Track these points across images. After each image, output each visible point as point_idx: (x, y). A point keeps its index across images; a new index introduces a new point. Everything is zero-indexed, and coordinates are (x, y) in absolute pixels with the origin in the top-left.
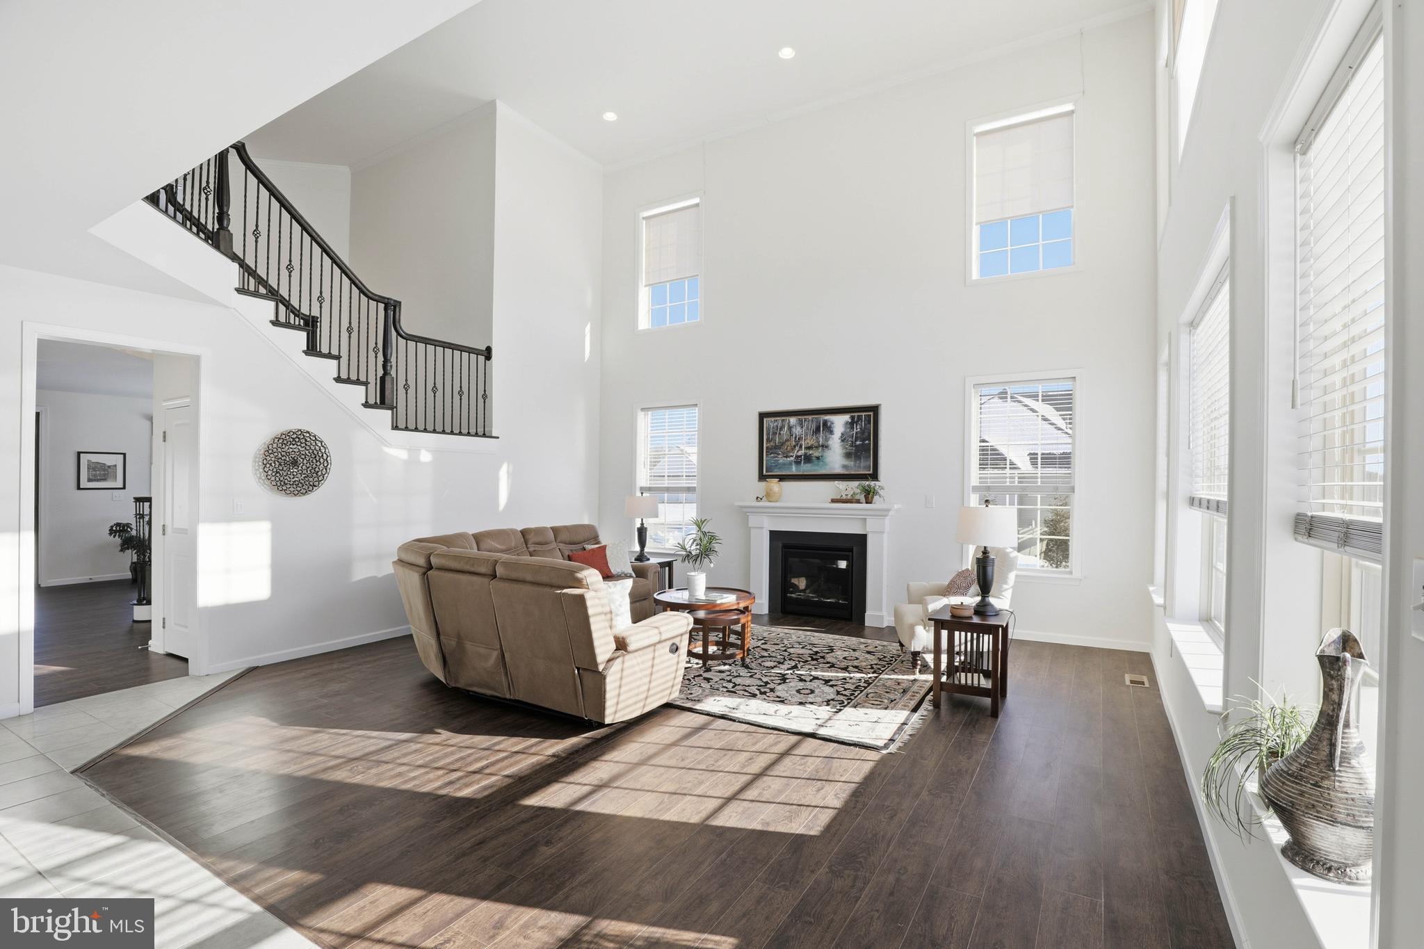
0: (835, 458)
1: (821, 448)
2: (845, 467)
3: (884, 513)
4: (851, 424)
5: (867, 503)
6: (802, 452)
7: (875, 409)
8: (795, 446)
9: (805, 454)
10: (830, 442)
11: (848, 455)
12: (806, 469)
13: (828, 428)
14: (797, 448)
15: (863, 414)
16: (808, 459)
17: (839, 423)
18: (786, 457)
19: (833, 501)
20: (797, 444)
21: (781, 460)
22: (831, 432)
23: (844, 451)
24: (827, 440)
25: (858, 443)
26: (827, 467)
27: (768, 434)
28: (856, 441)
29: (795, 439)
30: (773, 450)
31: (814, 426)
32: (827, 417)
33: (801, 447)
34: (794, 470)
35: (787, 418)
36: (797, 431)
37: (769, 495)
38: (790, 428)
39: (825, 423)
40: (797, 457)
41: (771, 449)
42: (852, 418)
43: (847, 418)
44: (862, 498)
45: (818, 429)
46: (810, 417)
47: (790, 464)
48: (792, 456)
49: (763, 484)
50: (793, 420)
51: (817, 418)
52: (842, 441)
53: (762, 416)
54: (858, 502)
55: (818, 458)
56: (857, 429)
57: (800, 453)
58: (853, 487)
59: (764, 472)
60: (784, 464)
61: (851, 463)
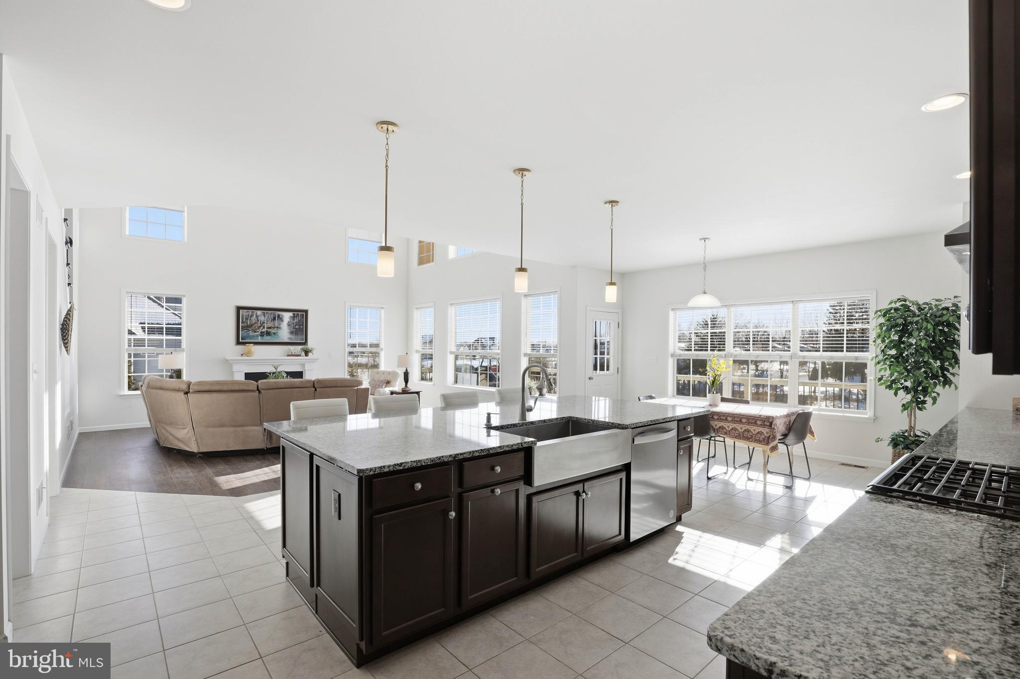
0: (284, 334)
1: (276, 329)
2: (290, 339)
3: (314, 361)
4: (294, 317)
5: (306, 356)
6: (265, 330)
7: (306, 312)
8: (260, 327)
9: (267, 332)
10: (281, 326)
11: (292, 333)
12: (267, 339)
13: (280, 318)
14: (262, 328)
15: (300, 313)
16: (268, 334)
17: (287, 316)
19: (288, 356)
21: (251, 333)
22: (282, 321)
23: (289, 331)
24: (280, 324)
25: (297, 327)
27: (242, 319)
28: (296, 326)
30: (247, 328)
31: (272, 316)
33: (264, 327)
34: (260, 339)
35: (255, 311)
36: (262, 318)
37: (248, 354)
38: (257, 316)
39: (279, 316)
40: (262, 332)
41: (245, 327)
42: (294, 314)
43: (291, 314)
44: (303, 354)
45: (274, 319)
46: (270, 312)
47: (257, 336)
49: (240, 347)
50: (259, 313)
51: (275, 313)
52: (288, 325)
53: (239, 309)
54: (300, 356)
55: (274, 334)
56: (296, 320)
57: (263, 330)
58: (298, 349)
59: (240, 341)
60: (253, 336)
61: (293, 337)
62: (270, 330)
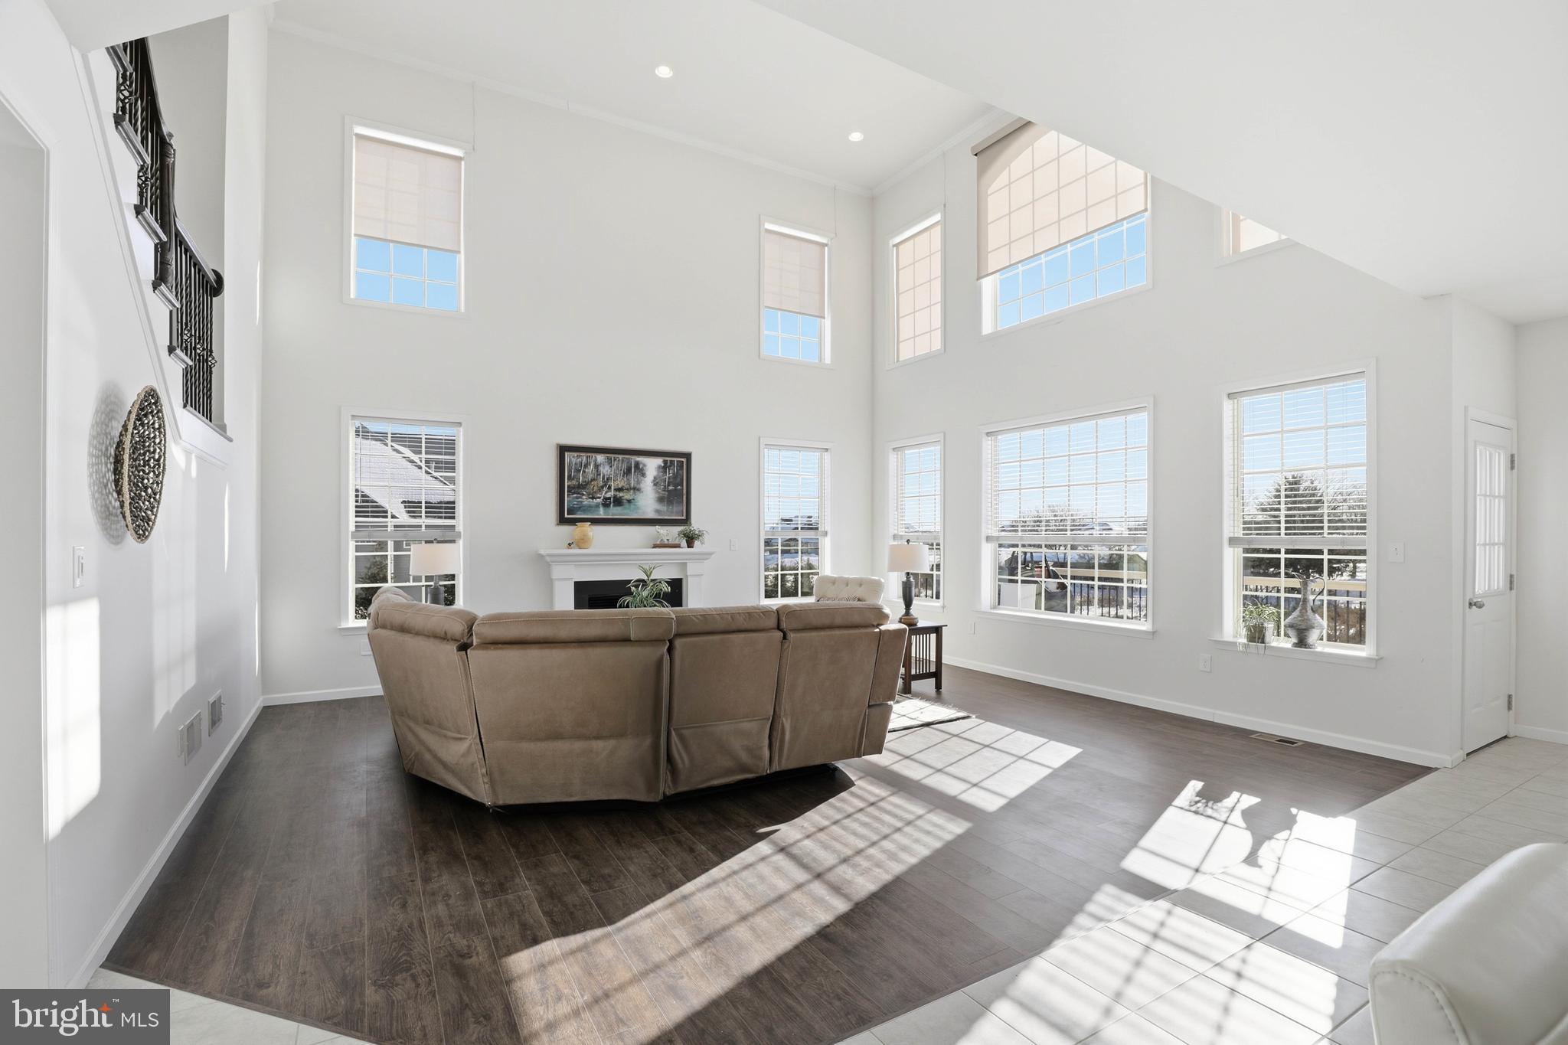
0: (647, 502)
1: (632, 491)
2: (657, 511)
3: (705, 556)
4: (665, 468)
5: (688, 547)
6: (610, 494)
7: (688, 456)
8: (602, 487)
9: (615, 497)
10: (642, 486)
11: (661, 500)
12: (615, 512)
13: (640, 470)
14: (605, 489)
15: (676, 459)
16: (618, 502)
17: (652, 465)
18: (593, 498)
19: (655, 546)
20: (606, 485)
21: (586, 501)
22: (644, 475)
23: (657, 496)
24: (639, 482)
25: (671, 488)
26: (640, 511)
27: (570, 471)
28: (668, 486)
29: (603, 478)
30: (578, 489)
31: (625, 466)
32: (640, 459)
33: (610, 488)
34: (601, 513)
35: (594, 455)
36: (605, 470)
37: (581, 542)
38: (597, 466)
39: (637, 464)
40: (606, 499)
41: (574, 488)
42: (665, 462)
43: (659, 461)
44: (684, 543)
45: (628, 471)
46: (621, 457)
47: (597, 506)
48: (599, 498)
49: (566, 529)
50: (600, 458)
51: (628, 458)
52: (655, 485)
53: (563, 450)
54: (678, 546)
55: (629, 501)
56: (670, 474)
57: (608, 495)
58: (671, 533)
59: (566, 516)
60: (590, 506)
61: (664, 508)
62: (621, 494)
